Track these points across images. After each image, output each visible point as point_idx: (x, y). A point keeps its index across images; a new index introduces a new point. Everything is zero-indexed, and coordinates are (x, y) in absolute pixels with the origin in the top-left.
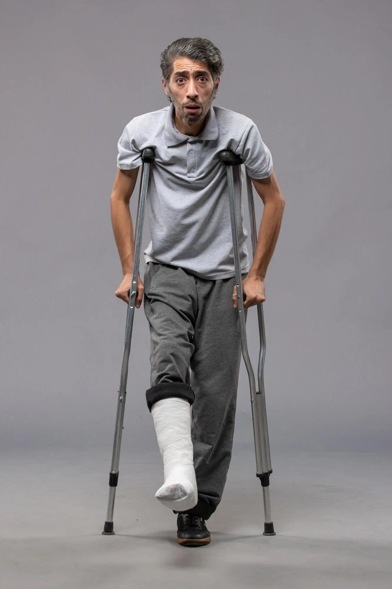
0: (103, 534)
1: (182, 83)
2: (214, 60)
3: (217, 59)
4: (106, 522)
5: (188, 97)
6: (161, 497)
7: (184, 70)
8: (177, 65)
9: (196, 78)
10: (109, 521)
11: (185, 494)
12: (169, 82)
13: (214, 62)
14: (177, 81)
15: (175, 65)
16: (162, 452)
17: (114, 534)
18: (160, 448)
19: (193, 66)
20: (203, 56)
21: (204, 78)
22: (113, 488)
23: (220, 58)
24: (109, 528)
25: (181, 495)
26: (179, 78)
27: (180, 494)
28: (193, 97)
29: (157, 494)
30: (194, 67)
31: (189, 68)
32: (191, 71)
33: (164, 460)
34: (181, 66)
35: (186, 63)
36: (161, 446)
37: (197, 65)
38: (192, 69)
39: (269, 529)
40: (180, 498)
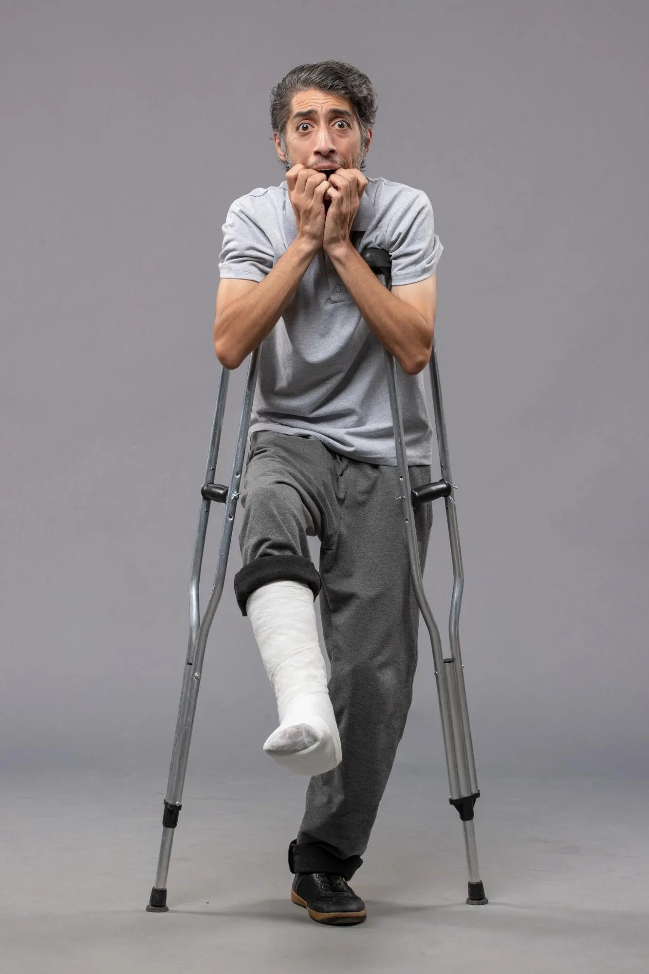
0: (148, 910)
1: (306, 131)
2: (361, 92)
3: (365, 92)
4: (153, 889)
5: (317, 153)
6: (274, 749)
7: (309, 108)
8: (298, 102)
9: (330, 123)
10: (161, 887)
11: (315, 739)
12: (285, 134)
13: (361, 95)
14: (298, 128)
15: (295, 104)
16: (272, 678)
17: (167, 910)
18: (268, 670)
19: (324, 101)
20: (342, 85)
21: (344, 123)
22: (170, 829)
23: (369, 89)
24: (158, 900)
25: (308, 741)
26: (302, 122)
27: (306, 740)
28: (325, 153)
29: (267, 745)
30: (326, 104)
31: (318, 105)
32: (322, 110)
33: (276, 691)
34: (305, 103)
35: (313, 97)
36: (268, 666)
37: (332, 100)
38: (322, 108)
39: (477, 893)
40: (306, 747)
